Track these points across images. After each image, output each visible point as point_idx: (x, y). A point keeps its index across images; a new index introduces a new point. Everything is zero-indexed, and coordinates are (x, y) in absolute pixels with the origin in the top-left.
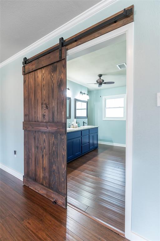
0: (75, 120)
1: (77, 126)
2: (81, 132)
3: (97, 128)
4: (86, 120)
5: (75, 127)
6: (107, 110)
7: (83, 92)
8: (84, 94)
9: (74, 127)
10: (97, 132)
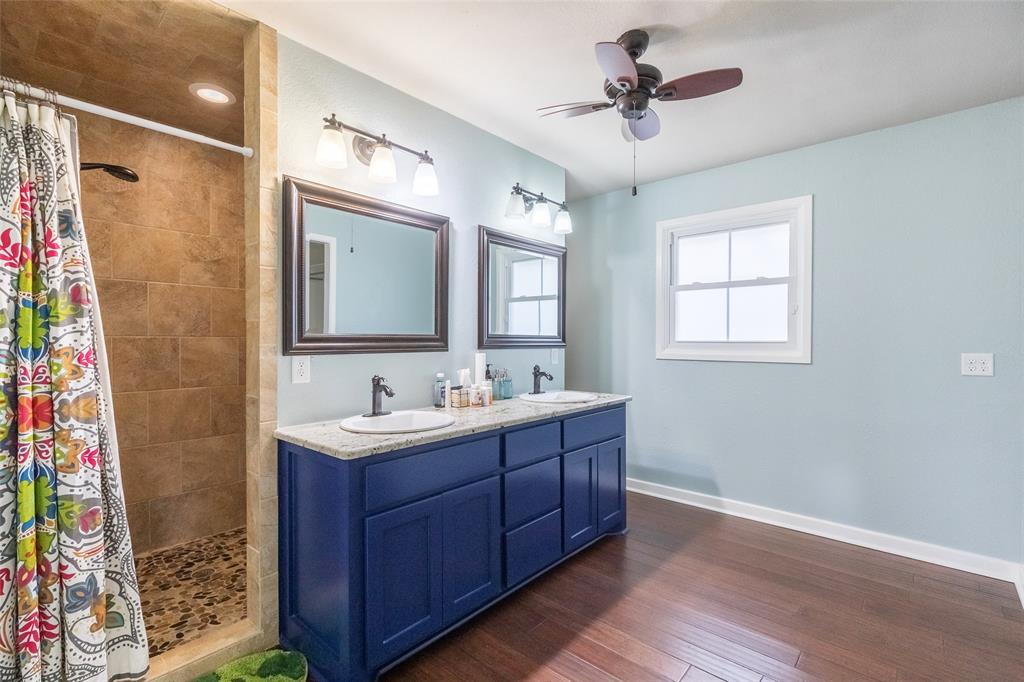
0: (480, 358)
1: (487, 400)
2: (503, 438)
3: (621, 406)
4: (554, 361)
5: (473, 399)
6: (682, 297)
7: (535, 188)
8: (541, 199)
9: (464, 405)
10: (620, 435)
